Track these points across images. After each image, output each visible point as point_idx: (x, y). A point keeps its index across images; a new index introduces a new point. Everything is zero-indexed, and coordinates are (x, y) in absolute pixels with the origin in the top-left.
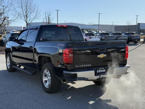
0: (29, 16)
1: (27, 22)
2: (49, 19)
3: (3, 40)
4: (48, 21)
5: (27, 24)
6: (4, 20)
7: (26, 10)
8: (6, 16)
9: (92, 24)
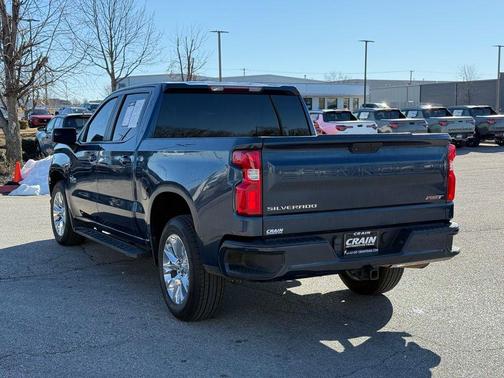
0: (122, 54)
1: (112, 75)
2: (189, 65)
3: (37, 141)
4: (185, 72)
5: (115, 82)
6: (39, 67)
7: (108, 31)
8: (44, 55)
9: (337, 79)
